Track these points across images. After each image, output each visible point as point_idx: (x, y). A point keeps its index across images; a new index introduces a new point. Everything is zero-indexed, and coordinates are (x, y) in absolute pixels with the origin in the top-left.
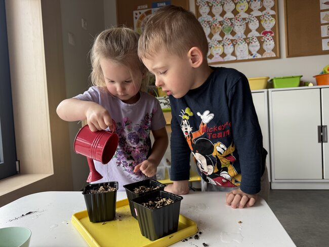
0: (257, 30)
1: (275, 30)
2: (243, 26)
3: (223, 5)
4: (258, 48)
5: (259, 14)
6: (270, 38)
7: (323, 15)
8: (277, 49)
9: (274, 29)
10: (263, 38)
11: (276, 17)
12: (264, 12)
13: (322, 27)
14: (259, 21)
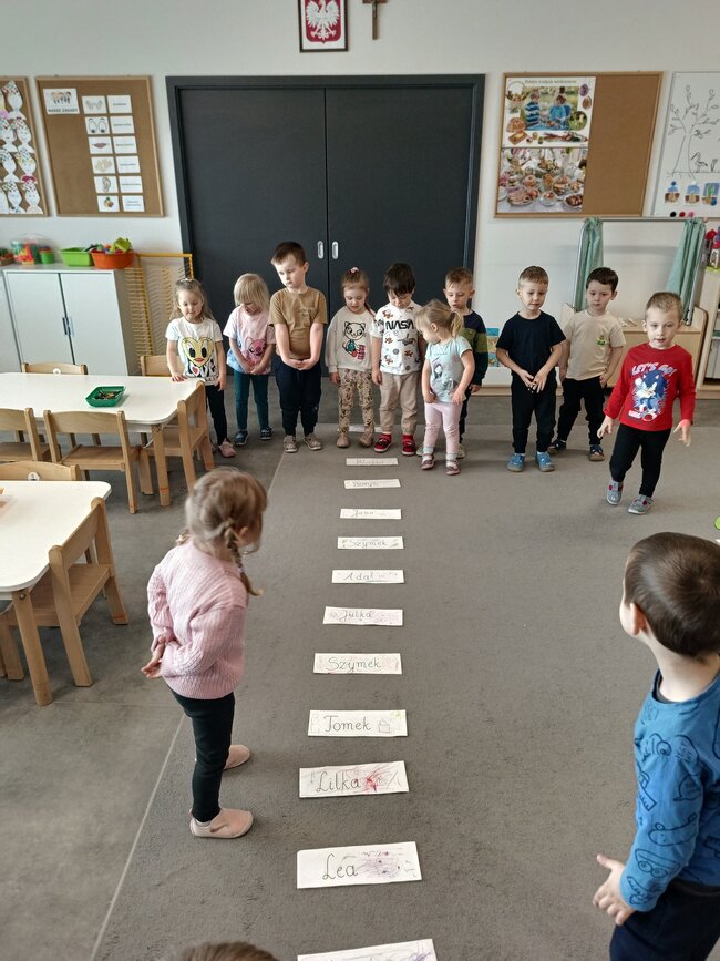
0: (14, 173)
1: (38, 175)
4: (19, 199)
5: (13, 149)
6: (33, 186)
7: (95, 161)
8: (44, 204)
9: (35, 173)
10: (24, 185)
11: (37, 157)
12: (20, 147)
13: (96, 178)
14: (16, 161)
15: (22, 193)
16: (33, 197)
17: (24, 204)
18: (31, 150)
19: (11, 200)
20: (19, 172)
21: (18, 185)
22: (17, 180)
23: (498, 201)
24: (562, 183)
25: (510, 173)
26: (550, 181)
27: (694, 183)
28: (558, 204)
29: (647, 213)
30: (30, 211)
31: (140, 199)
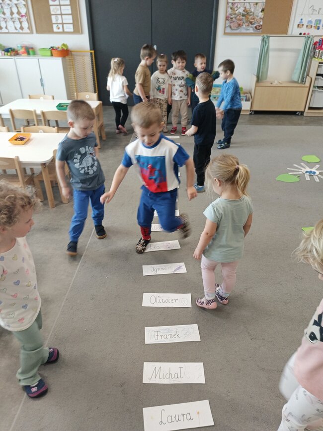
0: (17, 13)
1: (27, 15)
2: (9, 9)
4: (19, 26)
5: (17, 2)
6: (25, 19)
7: (52, 8)
8: (30, 28)
9: (26, 13)
10: (21, 19)
13: (52, 16)
15: (21, 23)
16: (25, 25)
17: (22, 28)
18: (24, 3)
19: (16, 26)
20: (19, 13)
22: (18, 16)
23: (225, 27)
24: (254, 19)
25: (231, 14)
26: (248, 18)
27: (310, 19)
28: (251, 29)
29: (289, 33)
31: (71, 26)
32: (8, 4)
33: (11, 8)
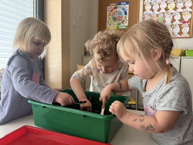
0: (179, 20)
2: (170, 18)
3: (159, 5)
4: (179, 31)
5: (182, 10)
6: (187, 25)
8: (190, 32)
9: (190, 20)
10: (183, 25)
12: (185, 10)
14: (181, 15)
15: (181, 28)
16: (186, 30)
17: (181, 33)
18: (190, 10)
19: (174, 31)
20: (181, 20)
21: (180, 25)
22: (179, 23)
30: (182, 36)
32: (172, 13)
33: (173, 16)
